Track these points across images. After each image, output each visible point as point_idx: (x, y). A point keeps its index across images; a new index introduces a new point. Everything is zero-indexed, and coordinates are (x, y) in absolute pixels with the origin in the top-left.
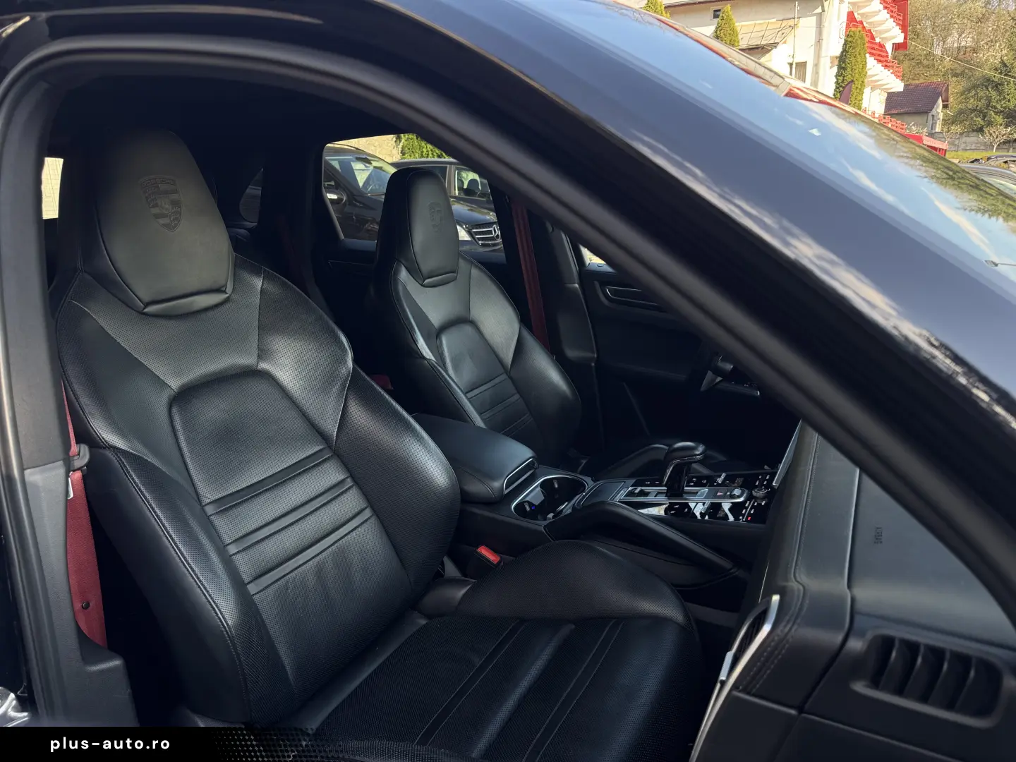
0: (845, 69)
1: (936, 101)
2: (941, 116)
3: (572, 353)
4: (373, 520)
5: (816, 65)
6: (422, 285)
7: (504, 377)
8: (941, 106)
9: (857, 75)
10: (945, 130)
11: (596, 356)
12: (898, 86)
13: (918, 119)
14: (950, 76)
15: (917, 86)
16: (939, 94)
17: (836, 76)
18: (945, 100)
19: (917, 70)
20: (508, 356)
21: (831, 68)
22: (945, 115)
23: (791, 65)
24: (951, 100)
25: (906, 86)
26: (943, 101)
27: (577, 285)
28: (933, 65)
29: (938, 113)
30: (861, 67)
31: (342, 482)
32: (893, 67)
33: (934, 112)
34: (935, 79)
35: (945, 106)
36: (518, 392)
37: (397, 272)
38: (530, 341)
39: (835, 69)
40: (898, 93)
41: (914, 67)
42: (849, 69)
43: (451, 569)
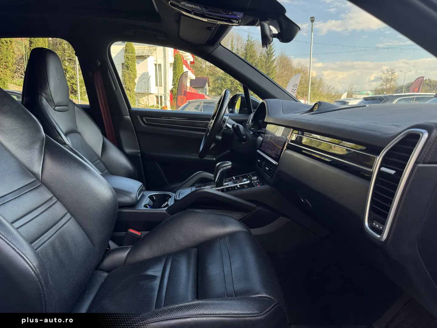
0: (176, 68)
1: (206, 84)
2: (208, 89)
3: (128, 151)
4: (72, 219)
5: (165, 66)
6: (55, 110)
7: (99, 161)
8: (208, 86)
9: (180, 71)
10: (210, 94)
11: (140, 151)
12: (194, 77)
13: (201, 89)
14: (209, 75)
15: (200, 78)
16: (206, 81)
17: (173, 70)
18: (209, 84)
19: (198, 72)
20: (99, 151)
21: (170, 67)
22: (209, 89)
23: (156, 65)
24: (210, 84)
25: (196, 77)
26: (208, 84)
27: (129, 117)
28: (203, 71)
29: (207, 88)
30: (181, 68)
31: (51, 198)
32: (191, 70)
33: (205, 88)
34: (204, 76)
35: (209, 86)
36: (107, 169)
37: (41, 100)
38: (109, 143)
39: (172, 68)
40: (194, 79)
41: (197, 71)
42: (177, 68)
43: (112, 245)
